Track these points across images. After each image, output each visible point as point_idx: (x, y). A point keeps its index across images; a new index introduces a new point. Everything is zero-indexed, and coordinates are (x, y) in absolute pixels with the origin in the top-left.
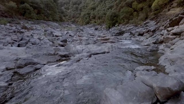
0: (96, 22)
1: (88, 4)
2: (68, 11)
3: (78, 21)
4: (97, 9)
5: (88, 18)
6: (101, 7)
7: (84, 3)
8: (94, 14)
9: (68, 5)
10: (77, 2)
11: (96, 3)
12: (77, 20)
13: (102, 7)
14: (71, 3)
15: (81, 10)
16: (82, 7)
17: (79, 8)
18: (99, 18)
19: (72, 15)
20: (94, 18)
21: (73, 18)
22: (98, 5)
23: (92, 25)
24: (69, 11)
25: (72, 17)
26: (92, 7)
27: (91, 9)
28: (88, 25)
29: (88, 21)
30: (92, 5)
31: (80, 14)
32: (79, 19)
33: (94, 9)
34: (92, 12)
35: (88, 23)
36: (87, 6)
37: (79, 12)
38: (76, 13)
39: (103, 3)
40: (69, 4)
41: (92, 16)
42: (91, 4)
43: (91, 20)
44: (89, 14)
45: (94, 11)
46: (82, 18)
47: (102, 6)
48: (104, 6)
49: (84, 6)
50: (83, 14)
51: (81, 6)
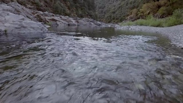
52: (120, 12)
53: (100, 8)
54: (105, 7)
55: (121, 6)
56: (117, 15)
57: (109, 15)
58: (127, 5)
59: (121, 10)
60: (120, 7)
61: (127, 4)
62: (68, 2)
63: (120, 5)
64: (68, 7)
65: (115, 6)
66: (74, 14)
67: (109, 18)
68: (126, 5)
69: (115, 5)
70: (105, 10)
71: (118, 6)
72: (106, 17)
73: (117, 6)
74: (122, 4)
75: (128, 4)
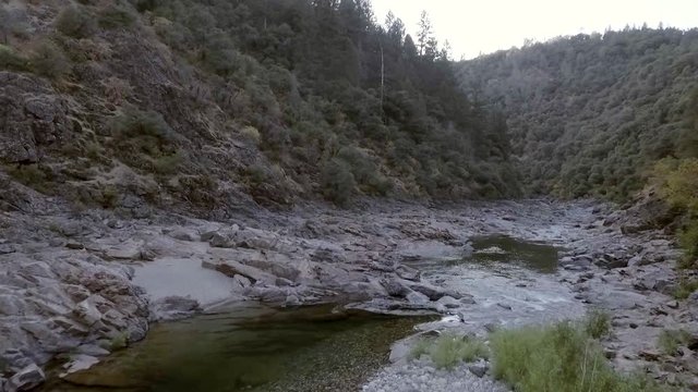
0: (604, 193)
1: (586, 137)
2: (520, 159)
3: (552, 189)
4: (611, 156)
5: (583, 181)
6: (623, 151)
7: (574, 135)
8: (600, 171)
9: (521, 143)
10: (550, 131)
11: (608, 138)
12: (548, 184)
13: (627, 151)
14: (529, 134)
15: (561, 155)
16: (564, 147)
17: (557, 150)
18: (615, 182)
19: (534, 170)
20: (600, 181)
21: (537, 178)
22: (615, 144)
23: (593, 199)
24: (525, 157)
25: (532, 177)
26: (596, 149)
27: (594, 157)
28: (581, 201)
29: (583, 189)
30: (598, 142)
31: (558, 168)
32: (555, 183)
33: (602, 154)
34: (595, 165)
35: (581, 194)
36: (580, 145)
37: (555, 161)
38: (548, 164)
39: (632, 137)
40: (524, 136)
41: (595, 177)
42: (594, 139)
43: (590, 187)
44: (585, 170)
45: (601, 160)
46: (564, 182)
47: (628, 147)
48: (631, 150)
49: (572, 144)
50: (566, 168)
51: (562, 145)
52: (630, 153)
53: (541, 137)
54: (562, 131)
55: (634, 127)
56: (616, 166)
57: (580, 164)
58: (663, 121)
59: (635, 144)
60: (628, 132)
61: (664, 115)
62: (391, 143)
63: (632, 123)
64: (389, 158)
65: (605, 127)
66: (410, 181)
67: (576, 176)
68: (656, 121)
69: (605, 125)
70: (562, 143)
71: (622, 127)
72: (566, 173)
73: (618, 127)
74: (638, 118)
75: (668, 118)
